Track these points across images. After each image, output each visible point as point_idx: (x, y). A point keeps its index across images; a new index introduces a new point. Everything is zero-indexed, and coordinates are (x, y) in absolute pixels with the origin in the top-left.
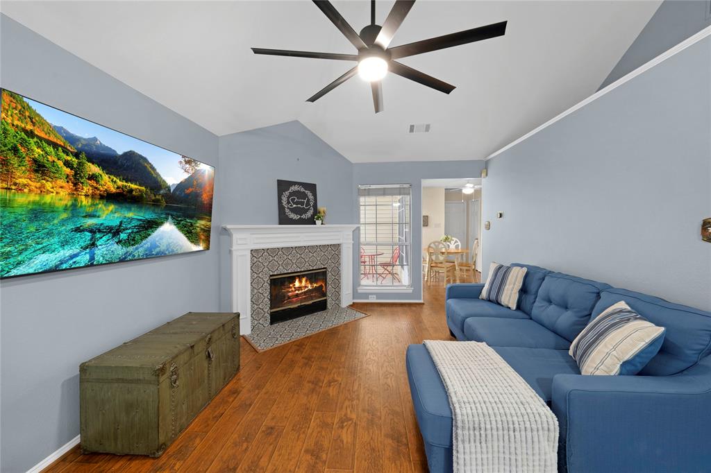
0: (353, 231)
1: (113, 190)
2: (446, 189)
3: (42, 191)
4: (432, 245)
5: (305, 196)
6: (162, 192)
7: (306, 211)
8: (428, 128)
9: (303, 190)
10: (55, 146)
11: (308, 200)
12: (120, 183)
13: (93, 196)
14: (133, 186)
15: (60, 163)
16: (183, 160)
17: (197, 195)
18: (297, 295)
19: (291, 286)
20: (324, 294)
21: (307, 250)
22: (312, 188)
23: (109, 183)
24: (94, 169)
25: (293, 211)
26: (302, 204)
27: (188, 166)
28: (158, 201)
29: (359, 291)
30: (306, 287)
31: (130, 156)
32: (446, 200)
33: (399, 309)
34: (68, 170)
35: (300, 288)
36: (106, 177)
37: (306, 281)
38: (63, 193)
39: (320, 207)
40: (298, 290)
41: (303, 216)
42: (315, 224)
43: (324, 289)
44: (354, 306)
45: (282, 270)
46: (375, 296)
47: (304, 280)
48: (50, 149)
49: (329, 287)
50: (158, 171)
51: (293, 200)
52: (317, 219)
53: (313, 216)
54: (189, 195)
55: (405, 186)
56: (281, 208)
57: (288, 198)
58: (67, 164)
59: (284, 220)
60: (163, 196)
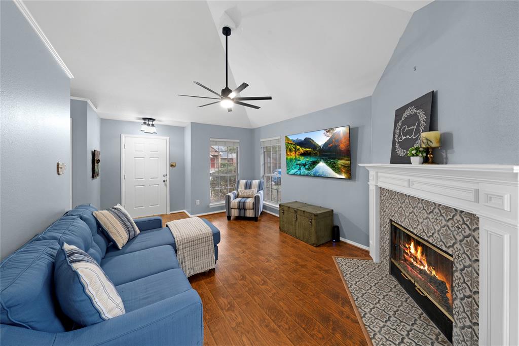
1: (303, 152)
3: (291, 155)
5: (416, 119)
6: (317, 149)
7: (413, 142)
10: (292, 144)
12: (304, 149)
13: (299, 155)
14: (308, 149)
16: (325, 132)
17: (336, 147)
23: (302, 150)
24: (298, 147)
25: (402, 145)
27: (328, 133)
28: (316, 153)
31: (307, 139)
38: (294, 155)
45: (397, 218)
50: (315, 141)
51: (404, 130)
54: (330, 147)
58: (294, 148)
60: (318, 150)
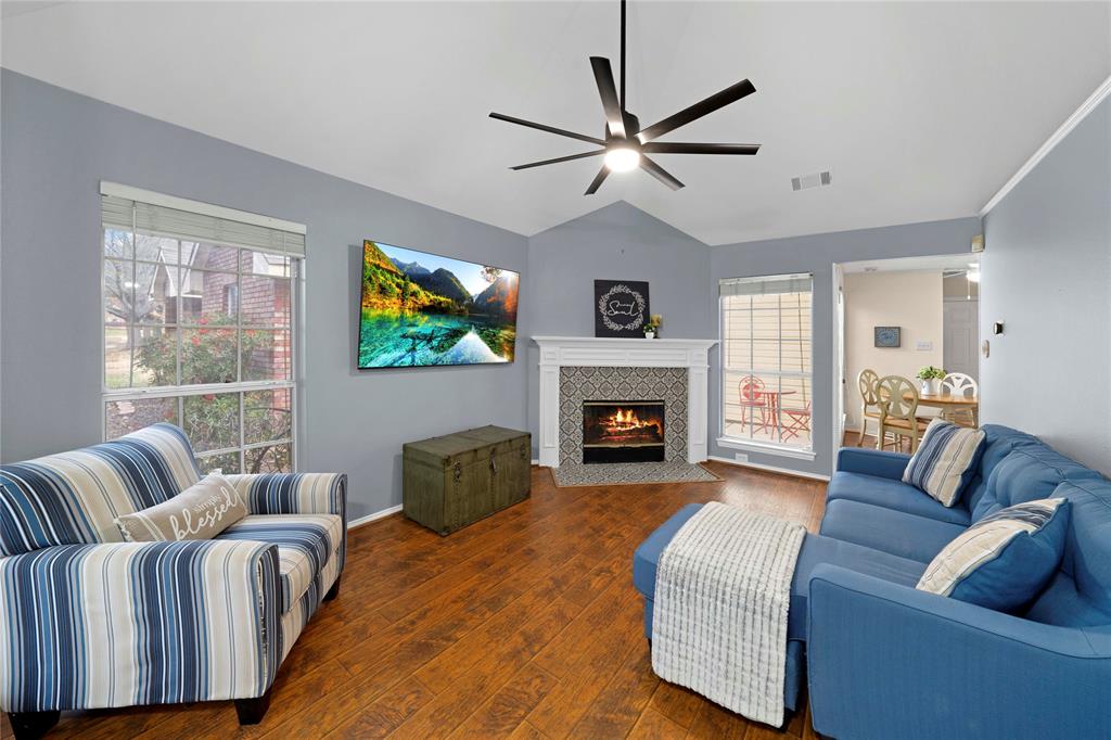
0: (709, 350)
1: (427, 303)
2: (944, 274)
3: (384, 307)
4: (886, 383)
5: (631, 299)
6: (466, 302)
7: (632, 319)
8: (826, 178)
9: (628, 291)
10: (391, 272)
11: (636, 304)
12: (432, 297)
13: (414, 309)
14: (442, 299)
15: (394, 285)
16: (484, 270)
17: (499, 304)
18: (620, 433)
19: (611, 418)
20: (661, 439)
21: (634, 373)
22: (643, 288)
23: (425, 297)
24: (414, 287)
25: (614, 319)
26: (627, 309)
27: (489, 275)
28: (462, 311)
29: (720, 444)
30: (632, 424)
31: (440, 272)
32: (944, 296)
33: (781, 482)
34: (397, 290)
35: (623, 424)
36: (422, 293)
37: (633, 416)
38: (396, 308)
39: (654, 315)
40: (622, 427)
41: (628, 327)
42: (644, 337)
43: (659, 431)
44: (708, 464)
45: (598, 395)
46: (746, 456)
47: (629, 413)
48: (388, 276)
49: (668, 430)
50: (462, 283)
51: (614, 305)
52: (647, 331)
53: (642, 326)
54: (490, 304)
55: (801, 276)
56: (599, 316)
57: (608, 302)
58: (398, 285)
59: (602, 331)
60: (466, 306)
